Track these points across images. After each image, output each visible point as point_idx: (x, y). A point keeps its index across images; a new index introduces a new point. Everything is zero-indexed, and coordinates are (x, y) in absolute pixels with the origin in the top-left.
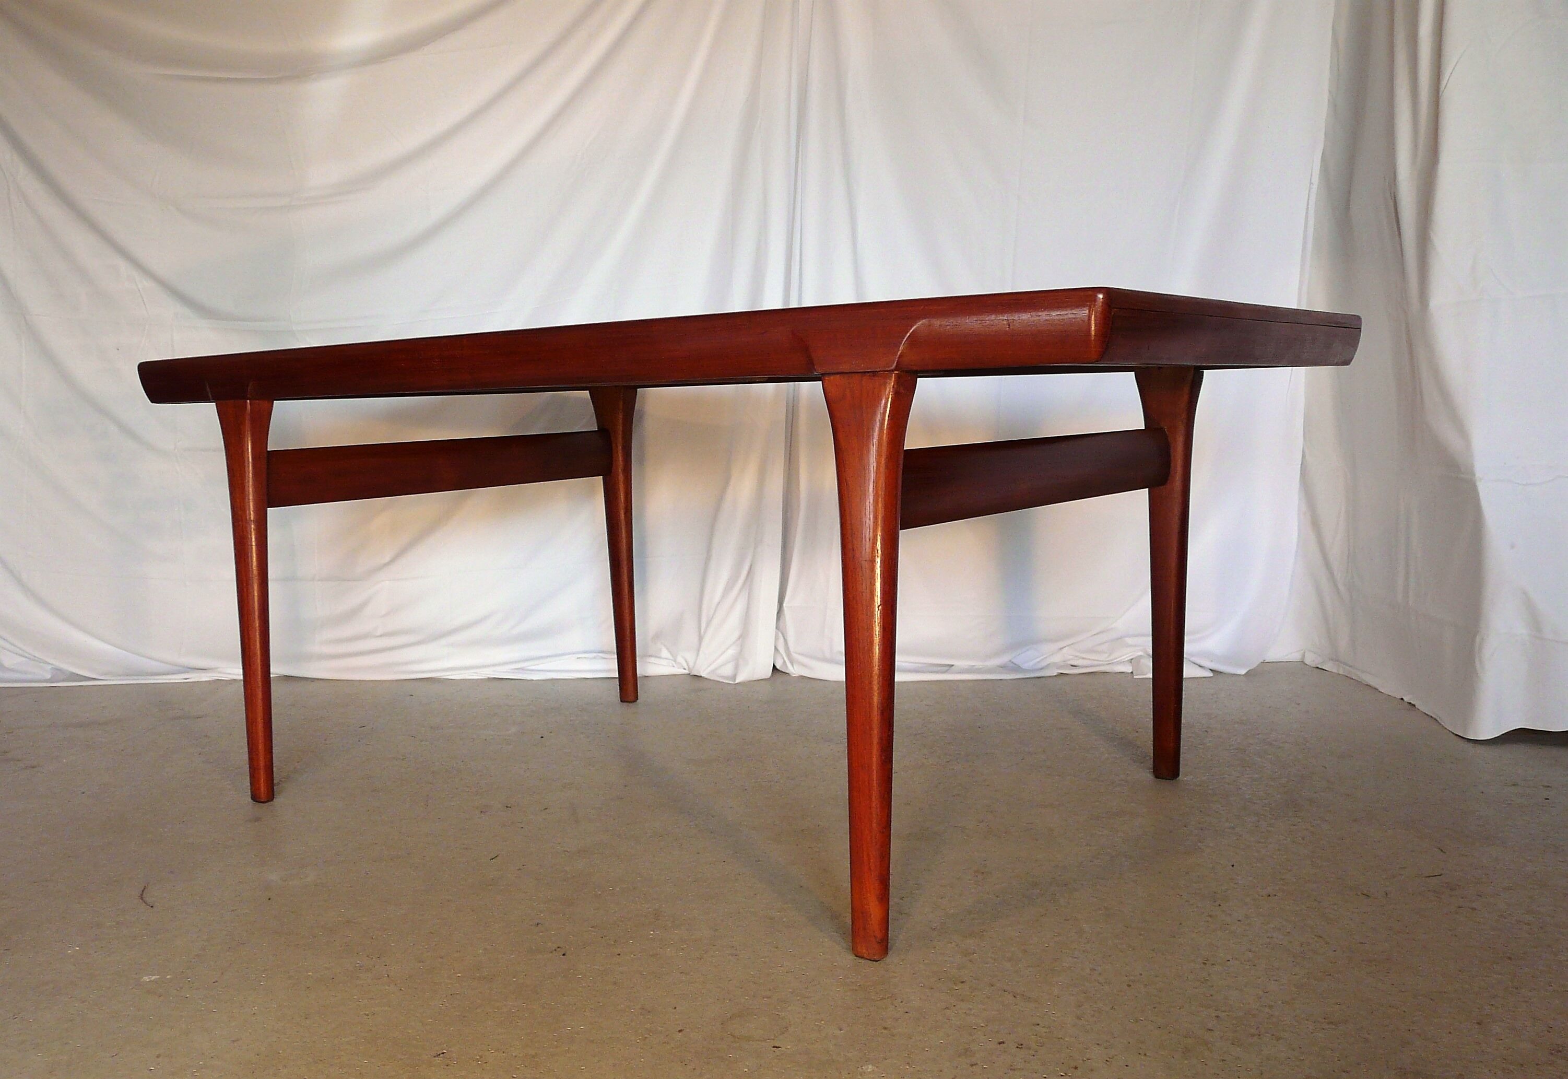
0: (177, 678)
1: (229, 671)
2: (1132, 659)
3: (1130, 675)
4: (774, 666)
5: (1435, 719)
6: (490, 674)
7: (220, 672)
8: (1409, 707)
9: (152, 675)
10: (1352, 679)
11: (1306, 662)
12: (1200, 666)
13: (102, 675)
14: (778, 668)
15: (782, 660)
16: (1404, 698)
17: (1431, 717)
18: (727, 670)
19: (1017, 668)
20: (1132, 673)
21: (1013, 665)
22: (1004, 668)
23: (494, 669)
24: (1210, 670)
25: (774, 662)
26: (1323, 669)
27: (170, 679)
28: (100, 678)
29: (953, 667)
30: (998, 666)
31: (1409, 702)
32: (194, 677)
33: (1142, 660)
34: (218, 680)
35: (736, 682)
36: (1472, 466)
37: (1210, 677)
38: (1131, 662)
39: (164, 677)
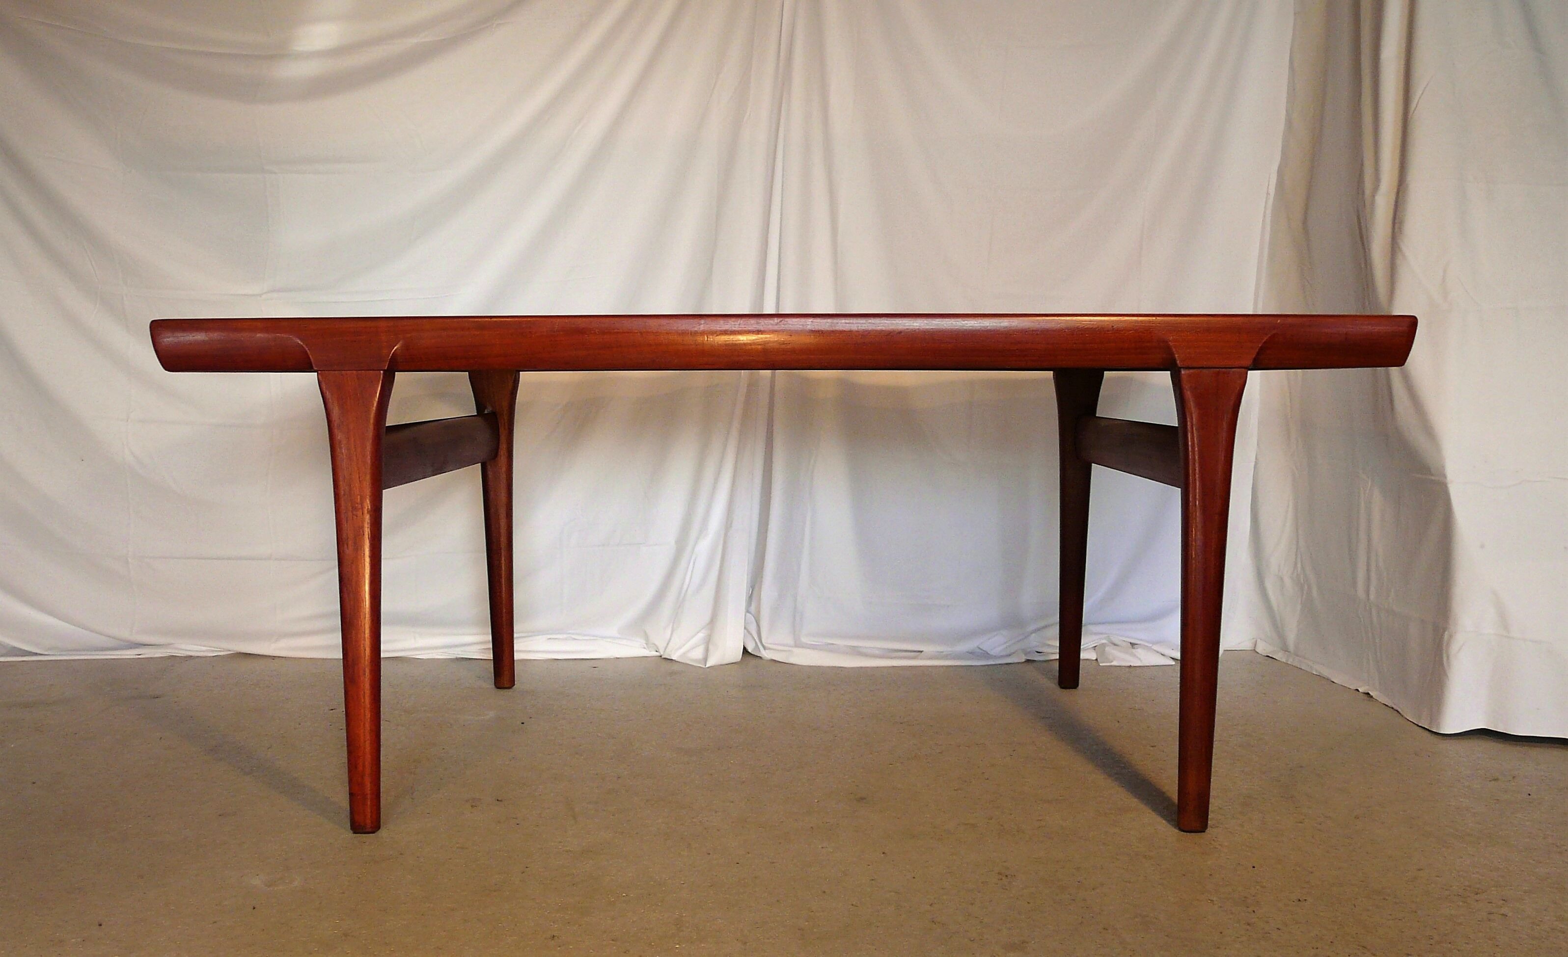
0: (130, 654)
1: (183, 647)
2: (1095, 647)
3: (1095, 661)
4: (745, 648)
5: (1397, 711)
6: (458, 654)
7: (176, 649)
8: (1366, 697)
9: (102, 650)
10: (1301, 669)
11: (1257, 651)
12: (1162, 655)
13: (46, 651)
14: (750, 651)
15: (754, 645)
16: (1360, 690)
17: (1392, 708)
18: (697, 654)
19: (986, 655)
20: (1097, 660)
21: (981, 651)
22: (972, 654)
23: (463, 649)
24: (1171, 658)
25: (744, 642)
26: (1273, 658)
27: (121, 655)
28: (46, 653)
29: (923, 653)
30: (967, 652)
31: (1366, 692)
32: (147, 653)
33: (1107, 649)
34: (173, 656)
35: (707, 666)
36: (1443, 467)
37: (1172, 665)
38: (1095, 649)
39: (111, 653)
